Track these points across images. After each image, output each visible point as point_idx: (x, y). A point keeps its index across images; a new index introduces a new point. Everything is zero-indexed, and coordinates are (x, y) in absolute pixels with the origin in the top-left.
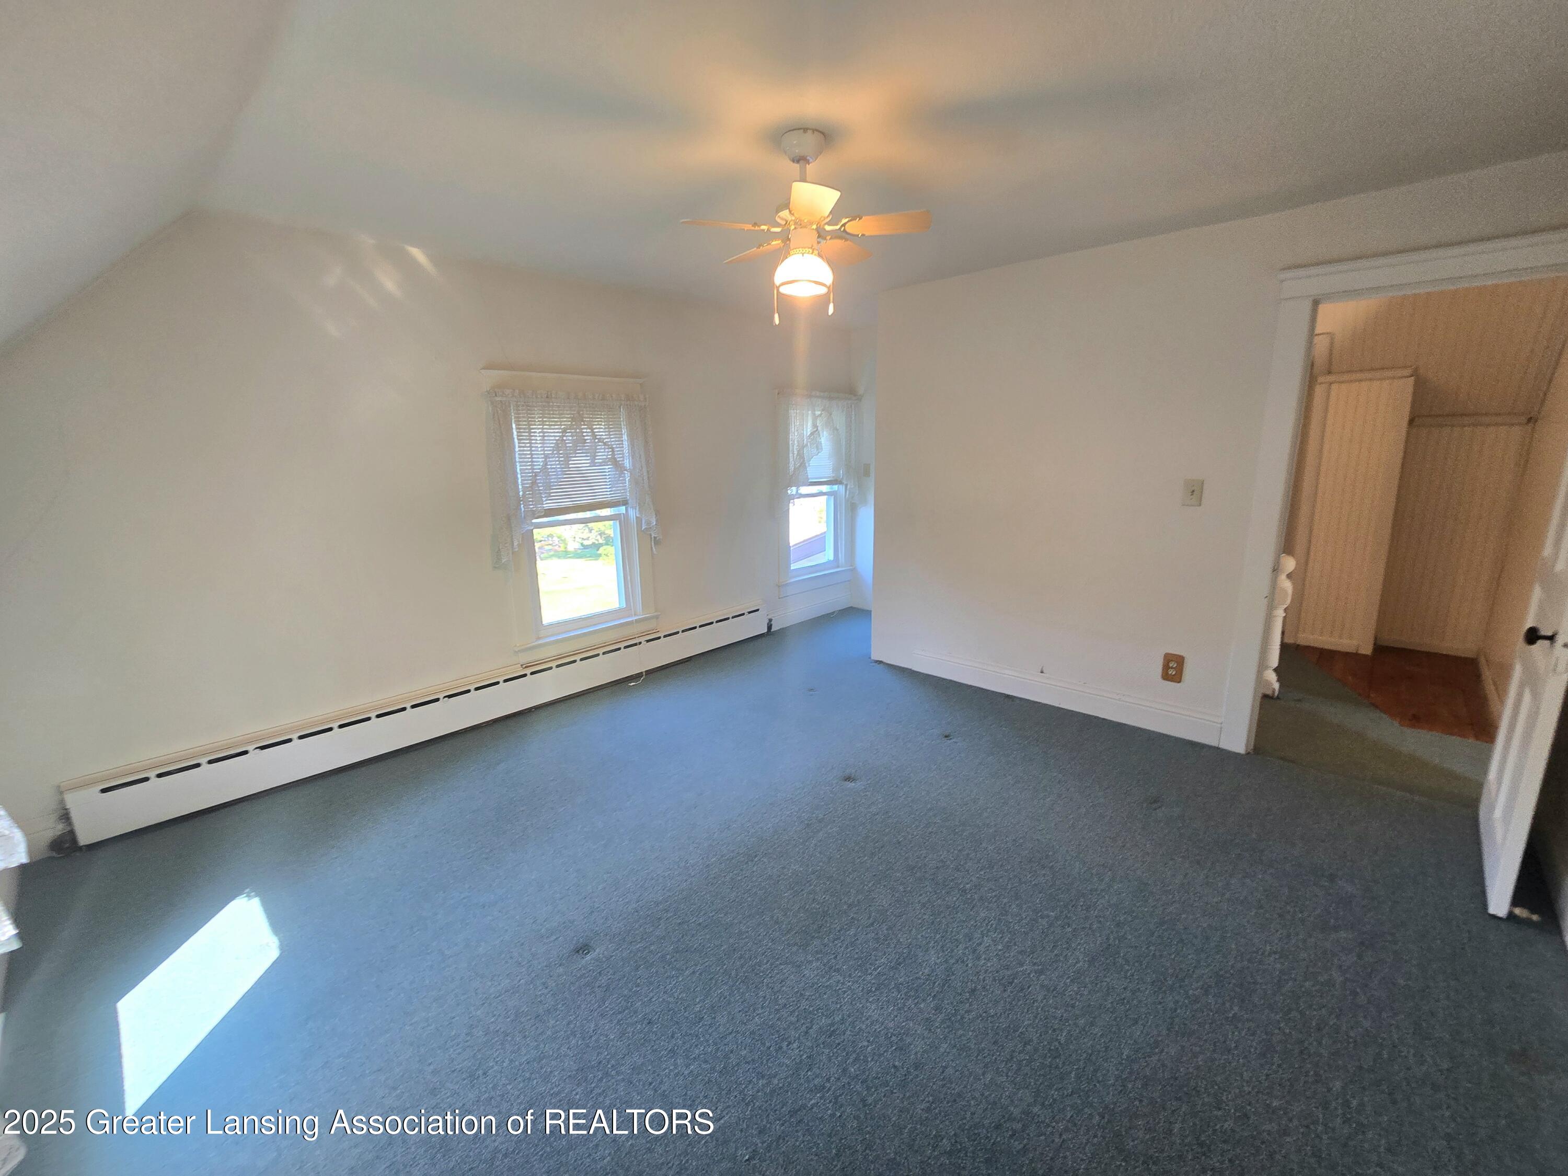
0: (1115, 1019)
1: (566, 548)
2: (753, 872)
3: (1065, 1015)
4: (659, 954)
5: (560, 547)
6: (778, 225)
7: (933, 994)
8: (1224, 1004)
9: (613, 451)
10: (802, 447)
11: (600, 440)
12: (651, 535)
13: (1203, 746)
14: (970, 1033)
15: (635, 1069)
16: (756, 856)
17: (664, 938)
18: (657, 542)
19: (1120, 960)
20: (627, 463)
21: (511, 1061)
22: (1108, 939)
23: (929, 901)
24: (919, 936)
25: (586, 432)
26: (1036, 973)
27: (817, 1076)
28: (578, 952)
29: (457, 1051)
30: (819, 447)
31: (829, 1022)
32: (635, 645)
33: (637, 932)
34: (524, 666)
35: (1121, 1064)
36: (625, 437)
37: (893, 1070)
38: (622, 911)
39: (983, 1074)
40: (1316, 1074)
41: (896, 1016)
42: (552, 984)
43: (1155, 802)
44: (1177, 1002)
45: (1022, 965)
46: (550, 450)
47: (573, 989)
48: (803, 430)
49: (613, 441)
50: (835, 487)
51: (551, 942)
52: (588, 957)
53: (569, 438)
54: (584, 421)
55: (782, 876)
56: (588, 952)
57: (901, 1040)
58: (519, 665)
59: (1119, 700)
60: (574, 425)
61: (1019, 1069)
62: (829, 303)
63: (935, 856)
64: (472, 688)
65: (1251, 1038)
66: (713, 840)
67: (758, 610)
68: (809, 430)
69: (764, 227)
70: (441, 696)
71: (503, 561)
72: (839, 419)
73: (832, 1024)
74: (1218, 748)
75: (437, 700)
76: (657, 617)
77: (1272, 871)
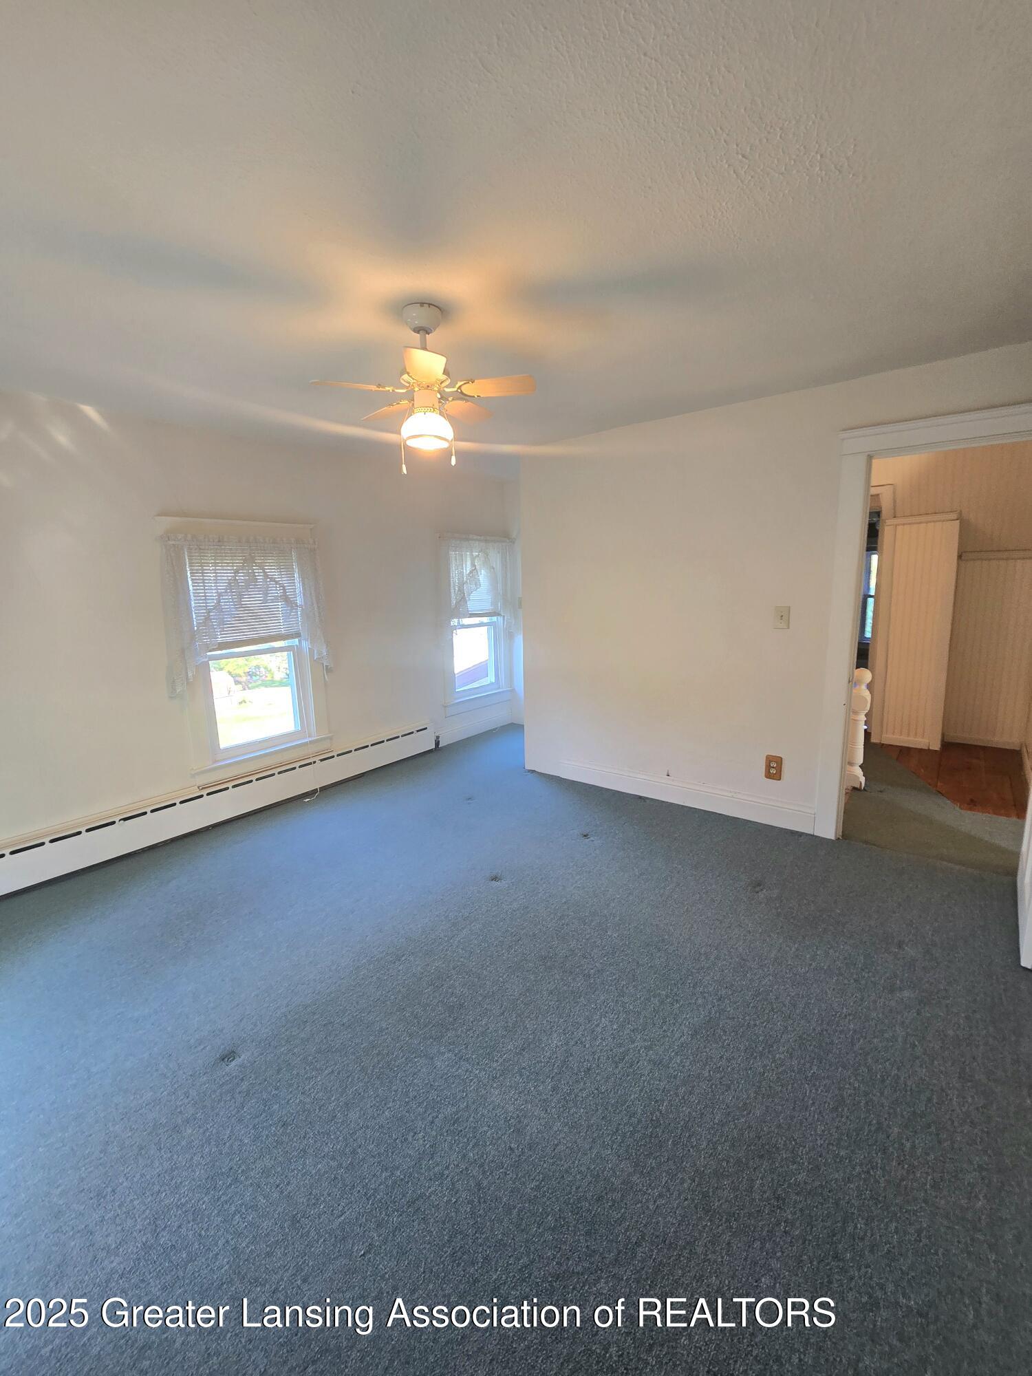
0: (711, 1087)
1: (273, 677)
2: (399, 971)
3: (667, 1087)
4: (301, 1057)
5: (266, 677)
6: (403, 387)
7: (551, 1076)
8: (804, 1064)
9: (284, 589)
10: (462, 584)
11: (272, 580)
12: (323, 664)
13: (800, 834)
14: (582, 1110)
15: (266, 1172)
16: (403, 955)
17: (308, 1040)
18: (328, 670)
19: (719, 1031)
20: (299, 601)
21: (142, 1176)
22: (710, 1013)
23: (556, 988)
24: (545, 1022)
25: (258, 572)
26: (645, 1048)
27: (438, 1165)
28: (223, 1060)
29: (90, 1170)
30: (477, 584)
31: (454, 1110)
32: (310, 764)
33: (283, 1036)
34: (201, 788)
35: (713, 1128)
36: (296, 575)
37: (508, 1152)
38: (272, 1015)
39: (591, 1148)
40: (878, 1123)
41: (517, 1100)
42: (193, 1093)
43: (759, 885)
44: (765, 1066)
45: (633, 1042)
46: (223, 589)
47: (213, 1096)
48: (463, 569)
49: (285, 581)
50: (494, 619)
51: (198, 1052)
52: (233, 1063)
53: (241, 577)
54: (255, 563)
55: (425, 973)
56: (233, 1060)
57: (520, 1122)
58: (196, 787)
59: (732, 797)
60: (245, 566)
61: (623, 1142)
62: (452, 455)
63: (565, 945)
64: (148, 810)
65: (826, 1094)
66: (366, 943)
67: (426, 728)
68: (468, 569)
69: (390, 389)
70: (117, 819)
71: (178, 691)
72: (496, 559)
73: (457, 1112)
74: (813, 836)
75: (114, 823)
76: (331, 738)
77: (852, 941)
